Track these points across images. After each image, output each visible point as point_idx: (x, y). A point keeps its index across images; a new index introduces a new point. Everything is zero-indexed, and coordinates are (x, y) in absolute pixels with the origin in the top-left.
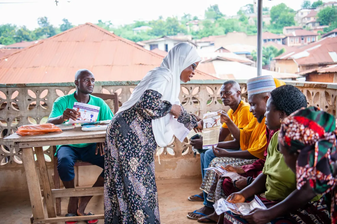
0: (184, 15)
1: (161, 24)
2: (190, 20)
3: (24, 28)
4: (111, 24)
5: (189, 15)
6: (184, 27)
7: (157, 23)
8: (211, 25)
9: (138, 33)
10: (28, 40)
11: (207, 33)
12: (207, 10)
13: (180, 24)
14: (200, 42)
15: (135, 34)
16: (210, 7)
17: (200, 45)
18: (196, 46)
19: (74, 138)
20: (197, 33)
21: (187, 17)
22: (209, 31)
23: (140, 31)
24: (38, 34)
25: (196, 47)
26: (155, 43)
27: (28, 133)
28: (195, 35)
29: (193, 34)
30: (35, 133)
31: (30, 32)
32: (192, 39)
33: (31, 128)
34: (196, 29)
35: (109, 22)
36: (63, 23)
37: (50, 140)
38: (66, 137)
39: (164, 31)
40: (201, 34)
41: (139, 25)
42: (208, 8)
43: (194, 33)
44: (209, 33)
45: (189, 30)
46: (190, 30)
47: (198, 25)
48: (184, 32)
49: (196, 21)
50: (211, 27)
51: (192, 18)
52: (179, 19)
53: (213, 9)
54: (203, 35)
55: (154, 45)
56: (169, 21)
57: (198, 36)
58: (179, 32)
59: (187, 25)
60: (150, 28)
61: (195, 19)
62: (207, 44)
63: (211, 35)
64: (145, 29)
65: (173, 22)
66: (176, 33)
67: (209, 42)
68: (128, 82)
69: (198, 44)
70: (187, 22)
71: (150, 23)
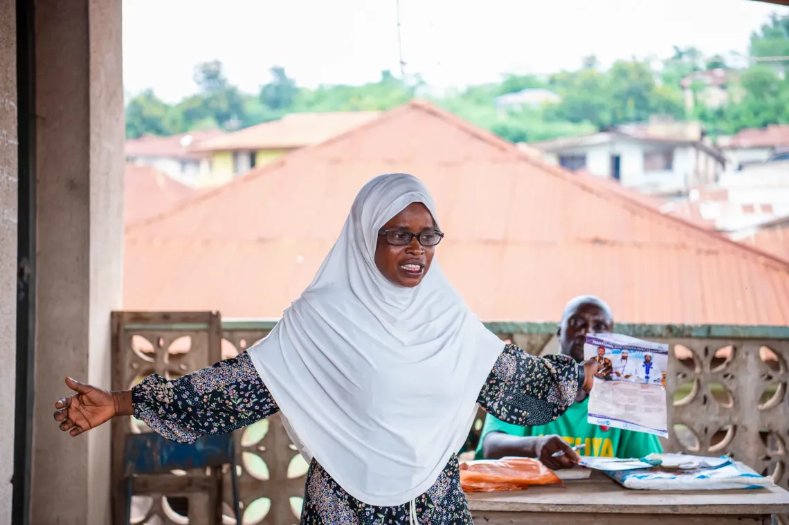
0: (672, 53)
1: (591, 85)
2: (695, 69)
3: (149, 96)
4: (422, 83)
5: (692, 52)
6: (675, 95)
7: (578, 82)
8: (774, 87)
9: (512, 114)
10: (159, 131)
11: (756, 114)
12: (760, 33)
13: (658, 83)
14: (733, 148)
15: (502, 119)
16: (769, 22)
17: (733, 158)
18: (721, 161)
19: (617, 511)
20: (720, 114)
21: (686, 60)
22: (764, 108)
23: (518, 109)
24: (191, 114)
25: (719, 166)
26: (578, 152)
27: (482, 485)
28: (713, 121)
29: (703, 117)
30: (498, 485)
31: (166, 107)
32: (703, 134)
33: (488, 469)
34: (715, 99)
35: (417, 75)
36: (269, 79)
37: (551, 510)
38: (595, 506)
39: (602, 107)
40: (737, 117)
41: (515, 86)
42: (764, 28)
43: (710, 115)
44: (764, 116)
45: (689, 104)
46: (696, 102)
47: (723, 87)
48: (673, 111)
49: (719, 72)
50: (775, 94)
51: (702, 65)
52: (657, 67)
53: (782, 29)
54: (744, 119)
55: (573, 158)
56: (621, 71)
57: (722, 125)
58: (655, 111)
59: (683, 88)
60: (553, 98)
61: (715, 65)
62: (764, 155)
63: (775, 122)
64: (537, 99)
65: (633, 76)
66: (643, 114)
67: (772, 148)
68: (670, 328)
69: (729, 155)
70: (684, 76)
71: (553, 81)
